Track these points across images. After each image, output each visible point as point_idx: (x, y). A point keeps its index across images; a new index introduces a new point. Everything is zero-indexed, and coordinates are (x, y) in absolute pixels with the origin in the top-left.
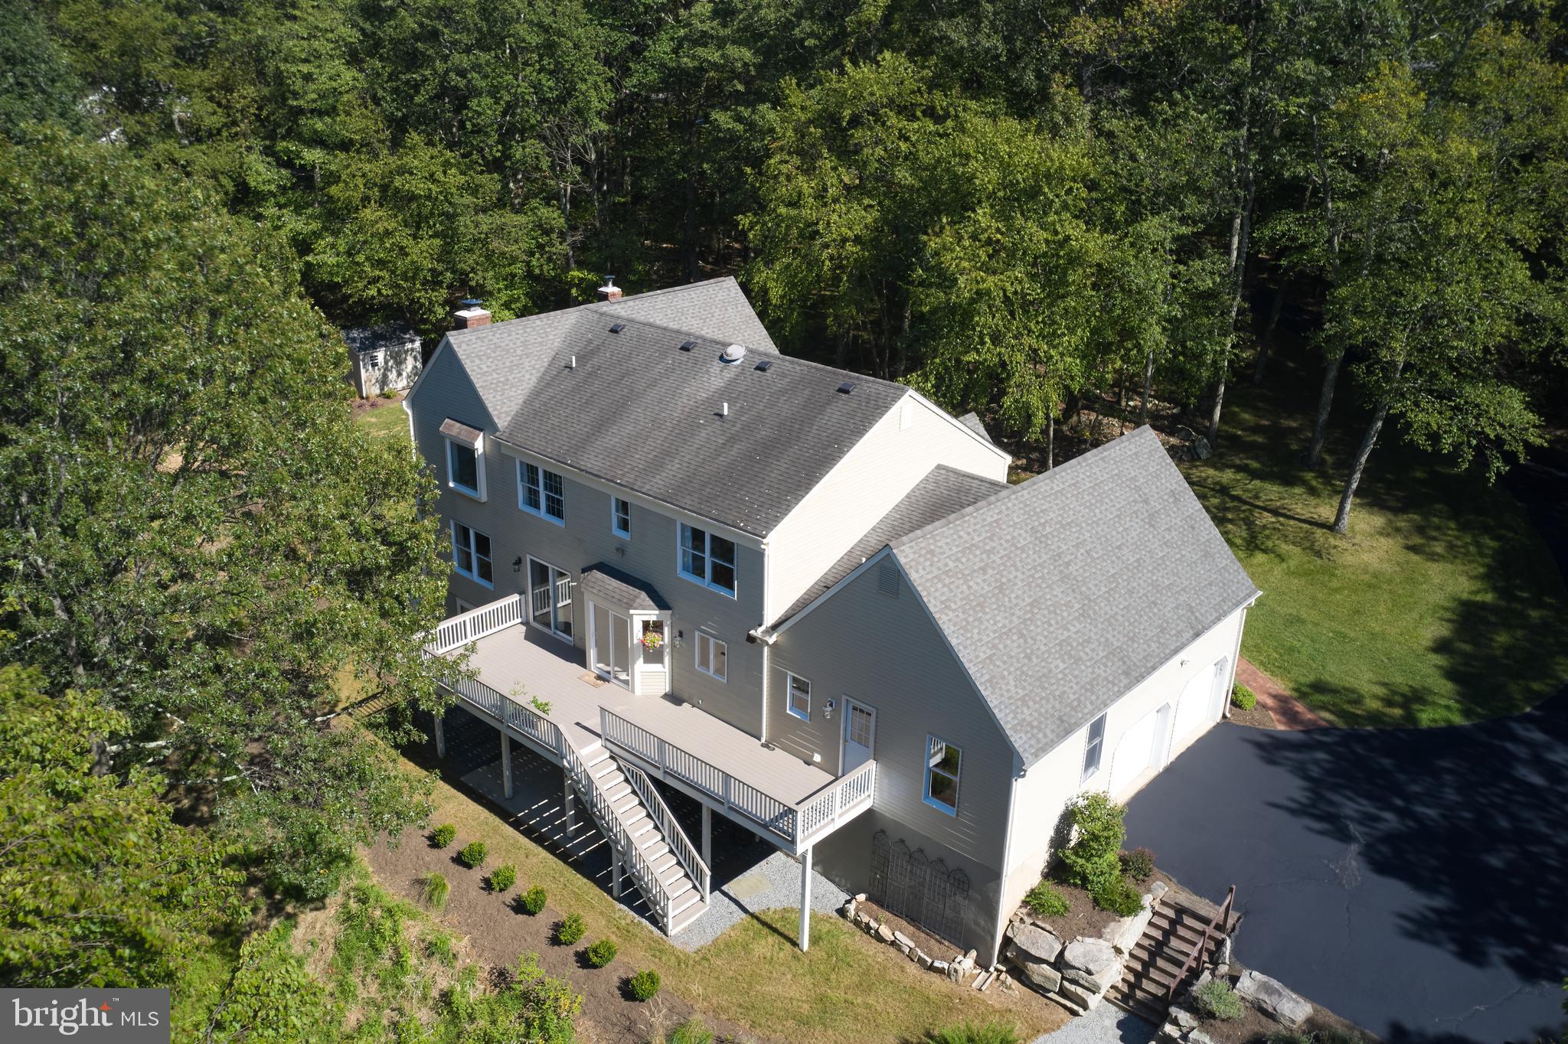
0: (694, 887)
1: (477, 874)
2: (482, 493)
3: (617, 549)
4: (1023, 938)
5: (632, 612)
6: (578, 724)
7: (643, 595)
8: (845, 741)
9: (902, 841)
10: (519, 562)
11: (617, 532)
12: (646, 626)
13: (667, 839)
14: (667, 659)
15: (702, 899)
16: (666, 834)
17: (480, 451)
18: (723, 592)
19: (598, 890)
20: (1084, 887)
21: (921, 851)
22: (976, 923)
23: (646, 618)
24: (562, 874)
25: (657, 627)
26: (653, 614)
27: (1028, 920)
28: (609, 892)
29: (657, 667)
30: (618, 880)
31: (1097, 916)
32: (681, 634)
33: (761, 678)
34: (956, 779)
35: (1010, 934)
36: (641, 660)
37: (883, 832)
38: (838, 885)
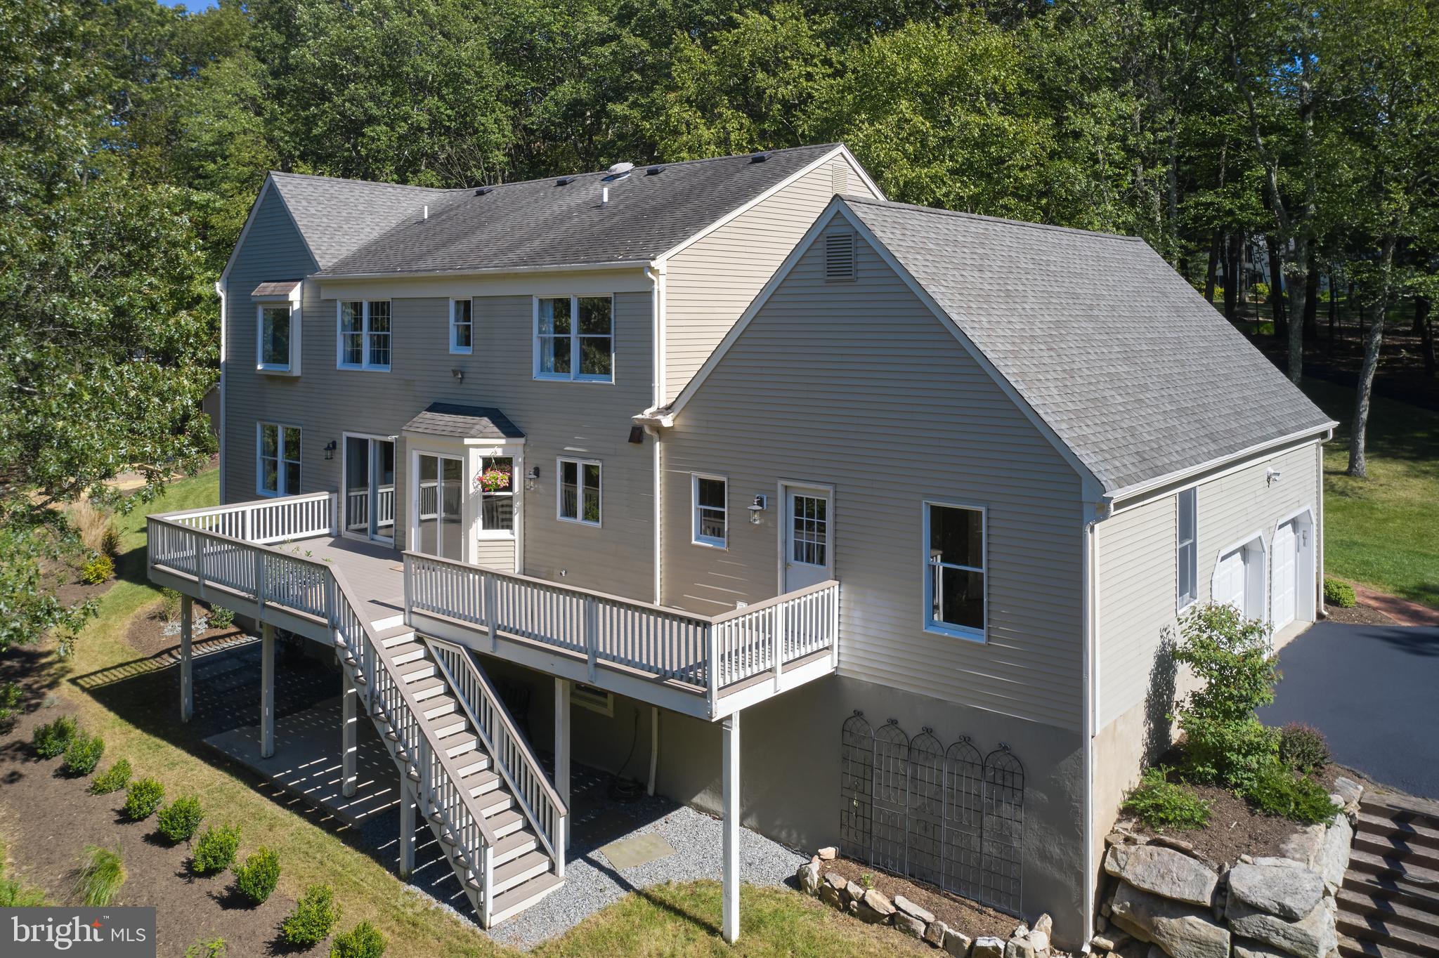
0: (541, 848)
1: (179, 855)
2: (295, 367)
3: (455, 373)
4: (1139, 869)
5: (467, 441)
6: (373, 601)
7: (485, 421)
8: (786, 565)
9: (893, 722)
10: (333, 446)
11: (454, 349)
12: (487, 464)
13: (498, 765)
14: (517, 519)
15: (552, 869)
16: (495, 754)
17: (296, 306)
18: (597, 380)
19: (375, 867)
20: (1221, 782)
21: (928, 731)
22: (1044, 856)
23: (488, 453)
24: (321, 848)
25: (503, 463)
26: (497, 446)
27: (1142, 839)
28: (395, 869)
29: (503, 534)
30: (408, 839)
31: (1262, 826)
32: (537, 472)
33: (652, 499)
34: (984, 570)
35: (1111, 866)
36: (480, 522)
37: (858, 714)
38: (786, 845)
